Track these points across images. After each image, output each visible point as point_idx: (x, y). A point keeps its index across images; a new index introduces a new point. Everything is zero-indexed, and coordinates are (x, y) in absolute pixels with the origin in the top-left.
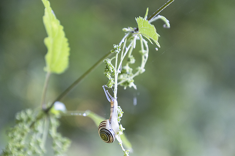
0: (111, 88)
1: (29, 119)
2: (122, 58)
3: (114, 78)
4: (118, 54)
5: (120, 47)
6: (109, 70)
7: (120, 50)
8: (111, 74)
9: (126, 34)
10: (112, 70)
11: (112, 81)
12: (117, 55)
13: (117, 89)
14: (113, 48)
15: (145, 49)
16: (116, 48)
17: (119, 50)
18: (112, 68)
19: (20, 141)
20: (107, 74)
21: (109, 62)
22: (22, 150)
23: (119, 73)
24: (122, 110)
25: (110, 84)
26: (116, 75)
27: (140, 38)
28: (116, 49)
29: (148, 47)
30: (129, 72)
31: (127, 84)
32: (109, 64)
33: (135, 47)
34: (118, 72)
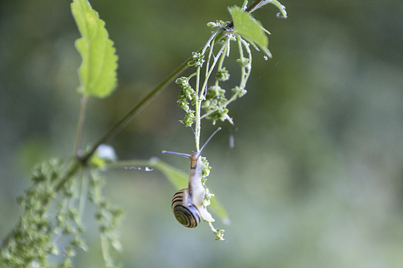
0: (190, 126)
1: (54, 176)
2: (208, 75)
3: (195, 110)
4: (201, 68)
5: (203, 56)
6: (185, 96)
7: (203, 61)
8: (189, 104)
9: (212, 32)
10: (192, 96)
11: (192, 115)
12: (199, 70)
13: (200, 128)
14: (192, 59)
15: (246, 56)
16: (196, 58)
17: (201, 62)
18: (191, 92)
19: (41, 213)
20: (183, 104)
21: (185, 82)
22: (45, 229)
23: (203, 100)
24: (208, 163)
25: (188, 120)
26: (199, 104)
27: (236, 38)
28: (197, 61)
29: (251, 52)
30: (220, 96)
31: (216, 116)
32: (185, 86)
33: (228, 55)
34: (200, 98)
